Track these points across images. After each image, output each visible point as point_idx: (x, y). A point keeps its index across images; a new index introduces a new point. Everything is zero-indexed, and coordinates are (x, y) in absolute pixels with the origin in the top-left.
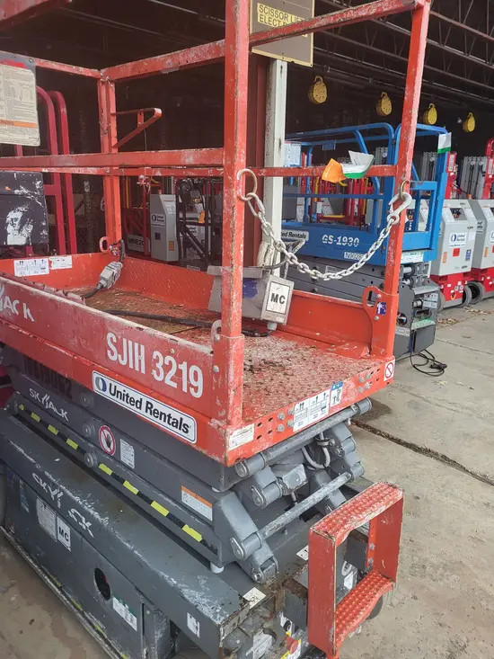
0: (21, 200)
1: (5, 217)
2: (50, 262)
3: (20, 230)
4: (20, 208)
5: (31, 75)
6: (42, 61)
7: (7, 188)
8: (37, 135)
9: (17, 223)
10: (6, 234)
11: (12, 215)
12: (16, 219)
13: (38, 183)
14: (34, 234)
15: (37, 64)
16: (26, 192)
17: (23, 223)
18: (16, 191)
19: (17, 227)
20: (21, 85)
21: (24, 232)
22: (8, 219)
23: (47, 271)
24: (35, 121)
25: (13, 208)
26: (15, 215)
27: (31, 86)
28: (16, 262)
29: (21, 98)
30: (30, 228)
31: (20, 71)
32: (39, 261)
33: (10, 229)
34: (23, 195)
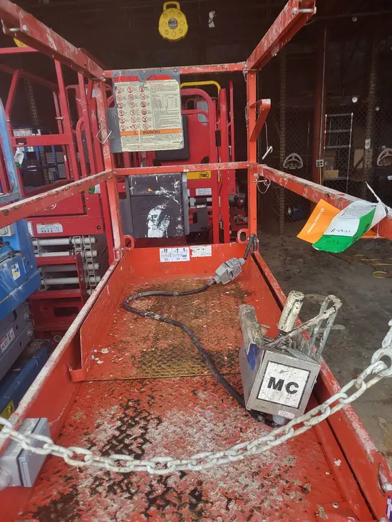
1: (147, 214)
2: (191, 251)
3: (159, 225)
4: (160, 207)
5: (175, 83)
6: (186, 67)
7: (149, 190)
8: (181, 139)
9: (156, 219)
10: (147, 228)
11: (152, 212)
12: (156, 216)
13: (177, 183)
14: (171, 228)
15: (181, 72)
16: (165, 192)
17: (161, 219)
18: (157, 192)
19: (156, 223)
20: (167, 95)
21: (162, 227)
22: (150, 216)
23: (188, 259)
24: (180, 126)
25: (153, 207)
26: (155, 212)
27: (176, 95)
28: (162, 250)
29: (167, 108)
30: (167, 223)
31: (166, 82)
32: (181, 249)
33: (150, 224)
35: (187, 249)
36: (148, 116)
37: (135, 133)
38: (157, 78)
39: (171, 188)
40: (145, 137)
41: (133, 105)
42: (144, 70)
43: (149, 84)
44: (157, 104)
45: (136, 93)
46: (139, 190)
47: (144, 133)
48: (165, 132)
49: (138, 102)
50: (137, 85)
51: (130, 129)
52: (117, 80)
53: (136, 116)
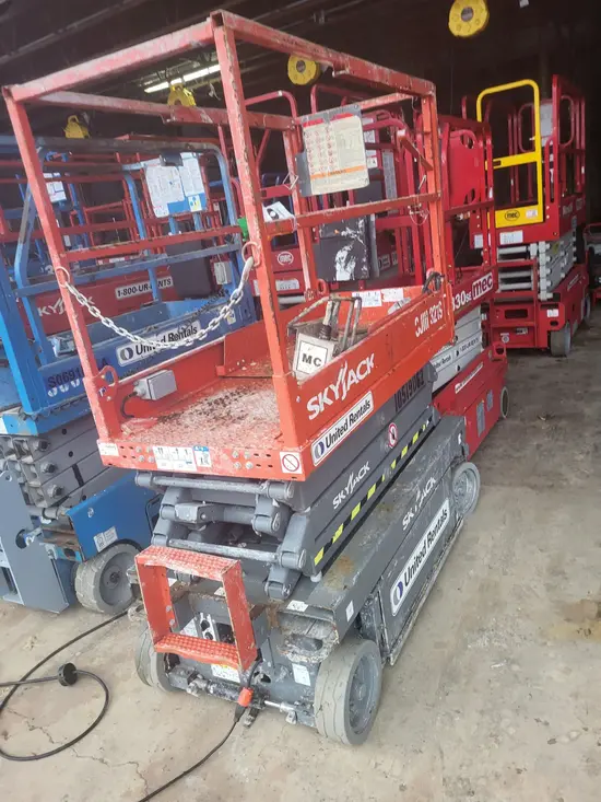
0: (347, 240)
1: (335, 256)
2: (382, 295)
3: (345, 267)
6: (367, 102)
10: (335, 271)
14: (357, 270)
17: (347, 261)
18: (343, 233)
19: (343, 265)
21: (348, 269)
22: (337, 259)
25: (340, 248)
26: (342, 254)
30: (353, 266)
31: (348, 120)
33: (338, 267)
34: (348, 235)
35: (378, 292)
36: (334, 156)
37: (323, 175)
38: (340, 117)
39: (355, 228)
40: (333, 177)
41: (319, 147)
42: (328, 111)
43: (333, 124)
44: (342, 143)
45: (323, 135)
46: (326, 232)
47: (332, 173)
48: (351, 170)
49: (324, 143)
50: (322, 127)
51: (319, 173)
52: (305, 125)
53: (323, 159)
